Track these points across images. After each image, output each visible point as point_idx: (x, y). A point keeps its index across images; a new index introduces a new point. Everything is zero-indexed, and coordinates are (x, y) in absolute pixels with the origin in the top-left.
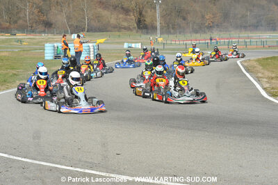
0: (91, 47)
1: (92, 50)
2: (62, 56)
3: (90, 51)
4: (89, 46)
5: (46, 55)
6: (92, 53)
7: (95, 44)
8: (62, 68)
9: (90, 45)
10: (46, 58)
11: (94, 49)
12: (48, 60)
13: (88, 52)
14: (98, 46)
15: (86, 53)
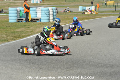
0: (51, 11)
1: (51, 13)
2: (24, 19)
3: (49, 15)
4: (49, 10)
5: (10, 18)
6: (51, 16)
7: (54, 8)
8: (54, 26)
9: (50, 8)
10: (10, 21)
11: (53, 12)
12: (11, 23)
13: (48, 15)
14: (57, 9)
15: (46, 16)
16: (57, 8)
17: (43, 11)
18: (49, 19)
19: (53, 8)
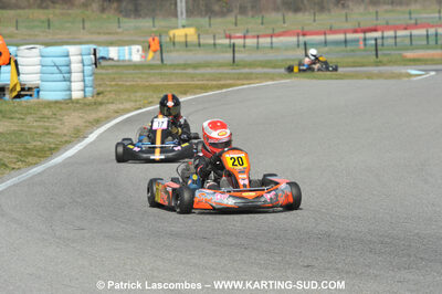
0: (75, 59)
4: (68, 55)
9: (72, 49)
13: (66, 75)
14: (95, 54)
15: (59, 76)
16: (95, 50)
17: (48, 61)
18: (70, 90)
19: (83, 47)
